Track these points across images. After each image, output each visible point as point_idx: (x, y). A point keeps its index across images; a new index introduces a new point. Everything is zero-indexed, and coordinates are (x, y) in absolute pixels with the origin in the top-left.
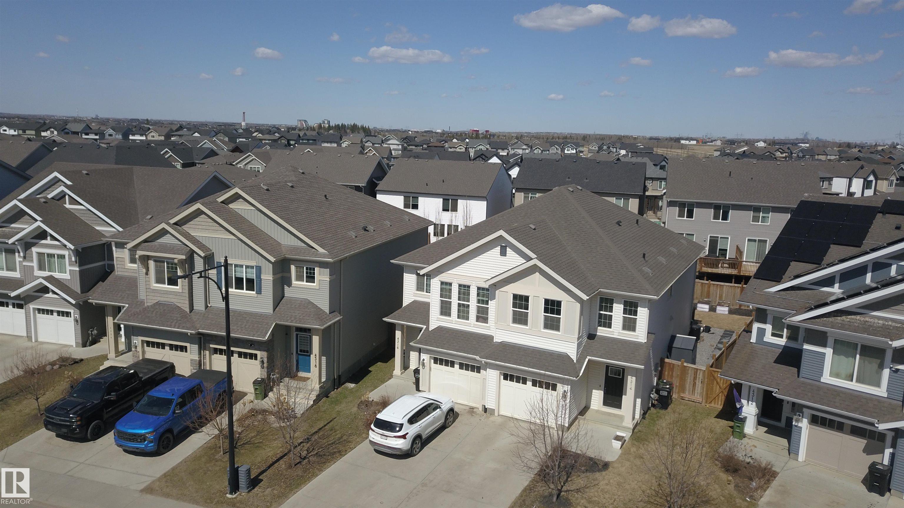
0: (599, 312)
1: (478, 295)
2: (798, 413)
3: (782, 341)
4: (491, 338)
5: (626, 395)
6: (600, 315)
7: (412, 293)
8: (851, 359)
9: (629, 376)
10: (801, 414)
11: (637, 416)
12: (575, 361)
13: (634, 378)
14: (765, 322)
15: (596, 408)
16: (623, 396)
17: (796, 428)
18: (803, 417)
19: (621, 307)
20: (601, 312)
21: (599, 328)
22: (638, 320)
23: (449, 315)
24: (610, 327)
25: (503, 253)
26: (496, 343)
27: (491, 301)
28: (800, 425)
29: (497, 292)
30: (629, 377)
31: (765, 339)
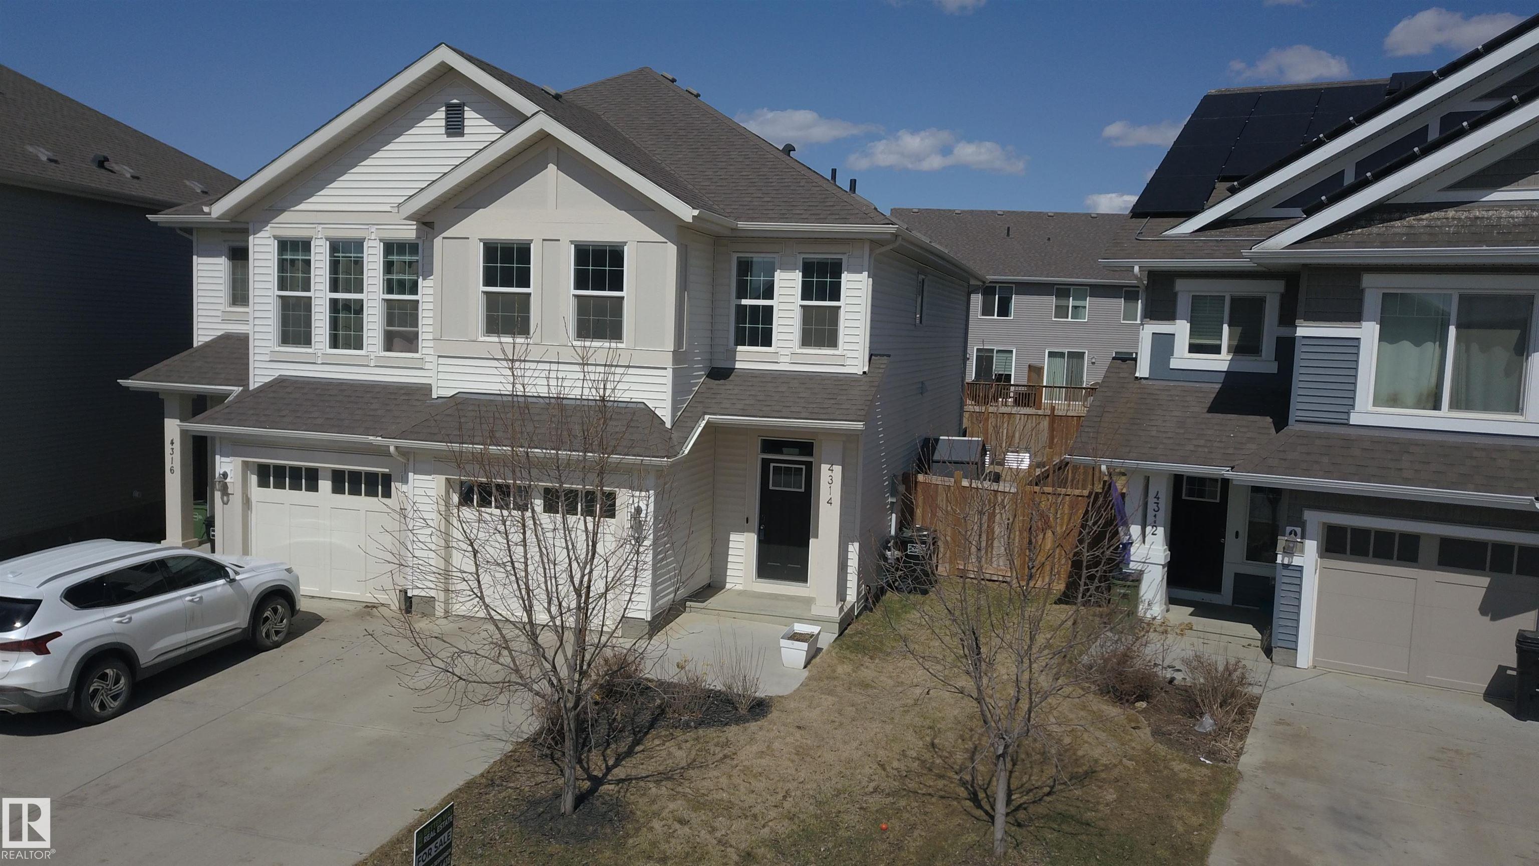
0: (737, 302)
1: (389, 267)
2: (1289, 529)
3: (1220, 362)
4: (426, 389)
5: (817, 537)
6: (741, 309)
7: (219, 313)
8: (1431, 348)
9: (822, 465)
10: (1298, 530)
11: (852, 596)
12: (668, 425)
13: (838, 469)
14: (1170, 316)
15: (739, 587)
16: (812, 541)
17: (1285, 572)
18: (1303, 537)
19: (797, 277)
20: (745, 302)
21: (740, 348)
22: (842, 312)
23: (306, 340)
24: (767, 342)
25: (455, 127)
26: (440, 401)
27: (424, 279)
28: (1297, 561)
29: (438, 242)
30: (825, 468)
31: (1174, 364)
